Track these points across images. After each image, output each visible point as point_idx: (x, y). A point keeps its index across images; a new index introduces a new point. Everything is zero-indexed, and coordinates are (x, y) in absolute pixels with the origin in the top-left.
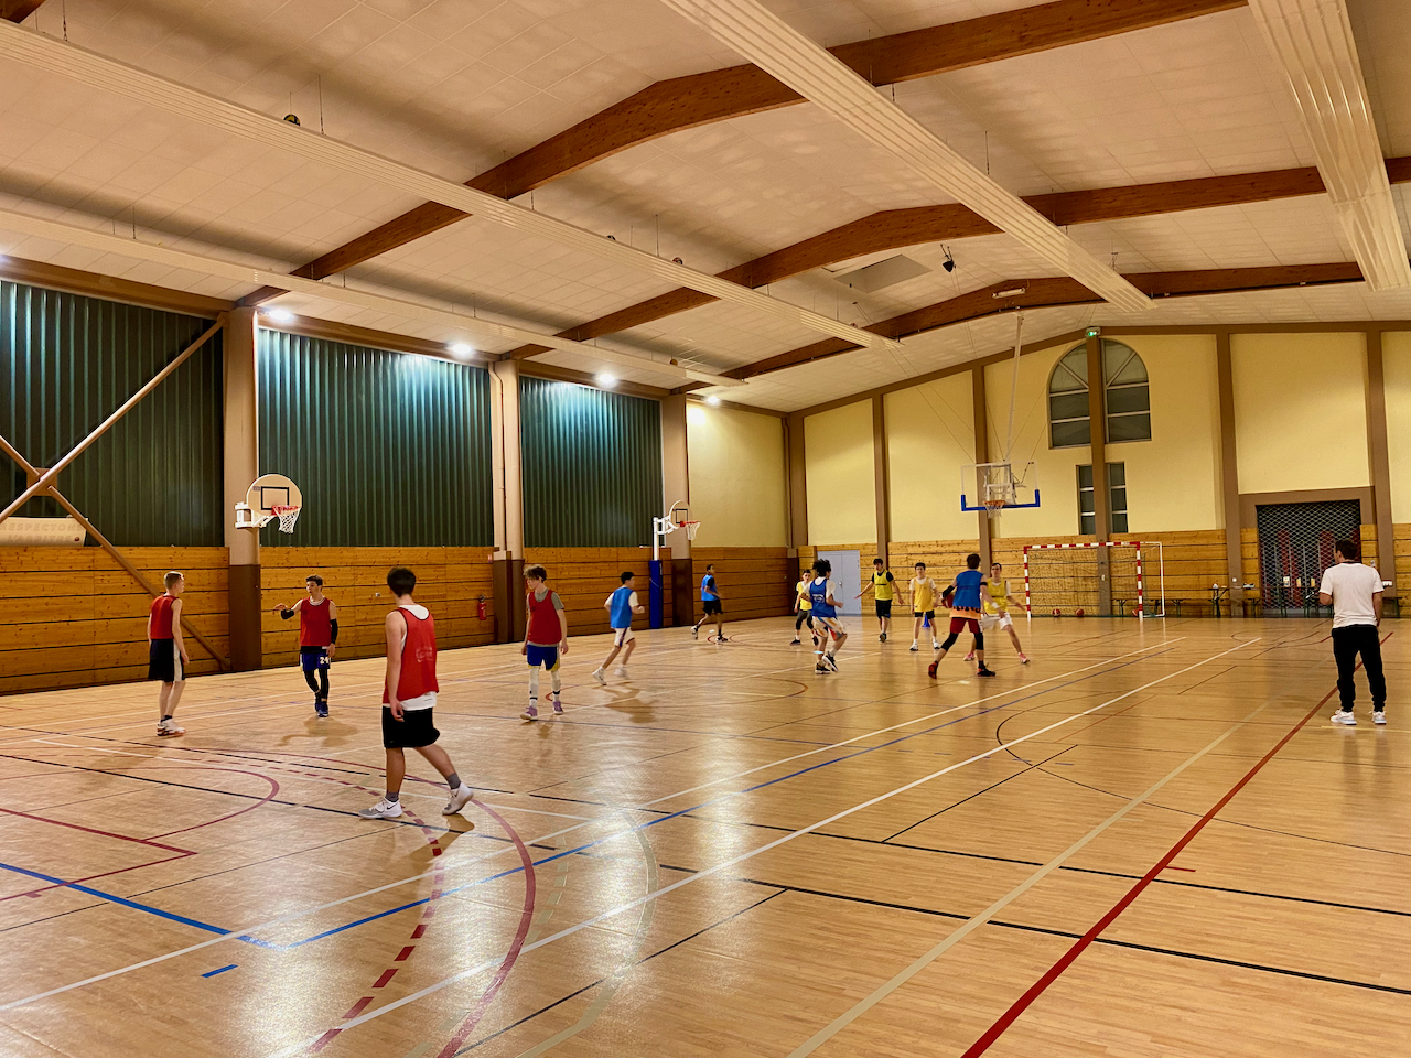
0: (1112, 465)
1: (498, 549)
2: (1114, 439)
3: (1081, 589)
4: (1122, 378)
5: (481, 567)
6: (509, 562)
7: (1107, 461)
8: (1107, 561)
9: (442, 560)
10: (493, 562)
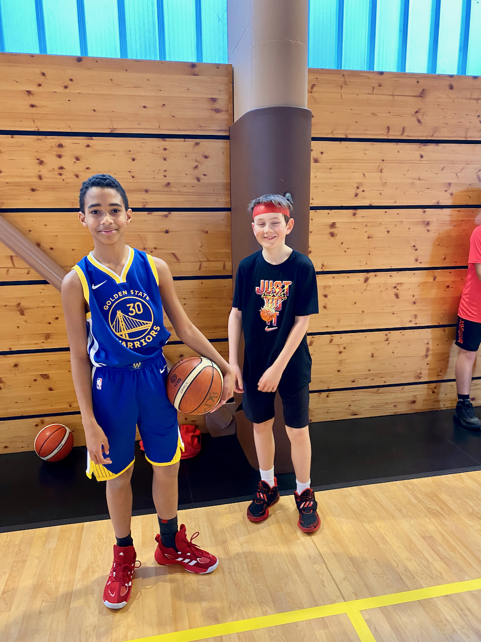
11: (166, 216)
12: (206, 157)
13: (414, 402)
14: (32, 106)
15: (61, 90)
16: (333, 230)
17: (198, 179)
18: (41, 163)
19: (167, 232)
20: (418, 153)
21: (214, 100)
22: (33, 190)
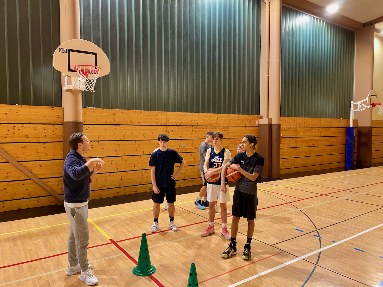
1: (262, 117)
5: (251, 128)
6: (270, 126)
9: (226, 123)
10: (259, 126)
11: (44, 144)
12: (56, 129)
13: (119, 193)
14: (7, 117)
15: (16, 113)
16: (92, 147)
17: (54, 134)
18: (8, 131)
19: (44, 148)
20: (115, 128)
21: (58, 115)
22: (5, 138)
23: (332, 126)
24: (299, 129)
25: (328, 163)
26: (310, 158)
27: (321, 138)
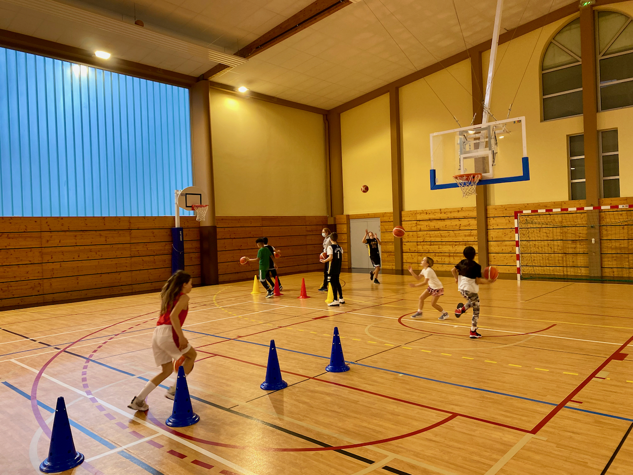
0: (605, 132)
2: (606, 107)
3: (571, 251)
4: (617, 46)
7: (598, 128)
8: (597, 224)
23: (132, 226)
24: (48, 234)
25: (130, 283)
26: (80, 278)
27: (108, 246)
